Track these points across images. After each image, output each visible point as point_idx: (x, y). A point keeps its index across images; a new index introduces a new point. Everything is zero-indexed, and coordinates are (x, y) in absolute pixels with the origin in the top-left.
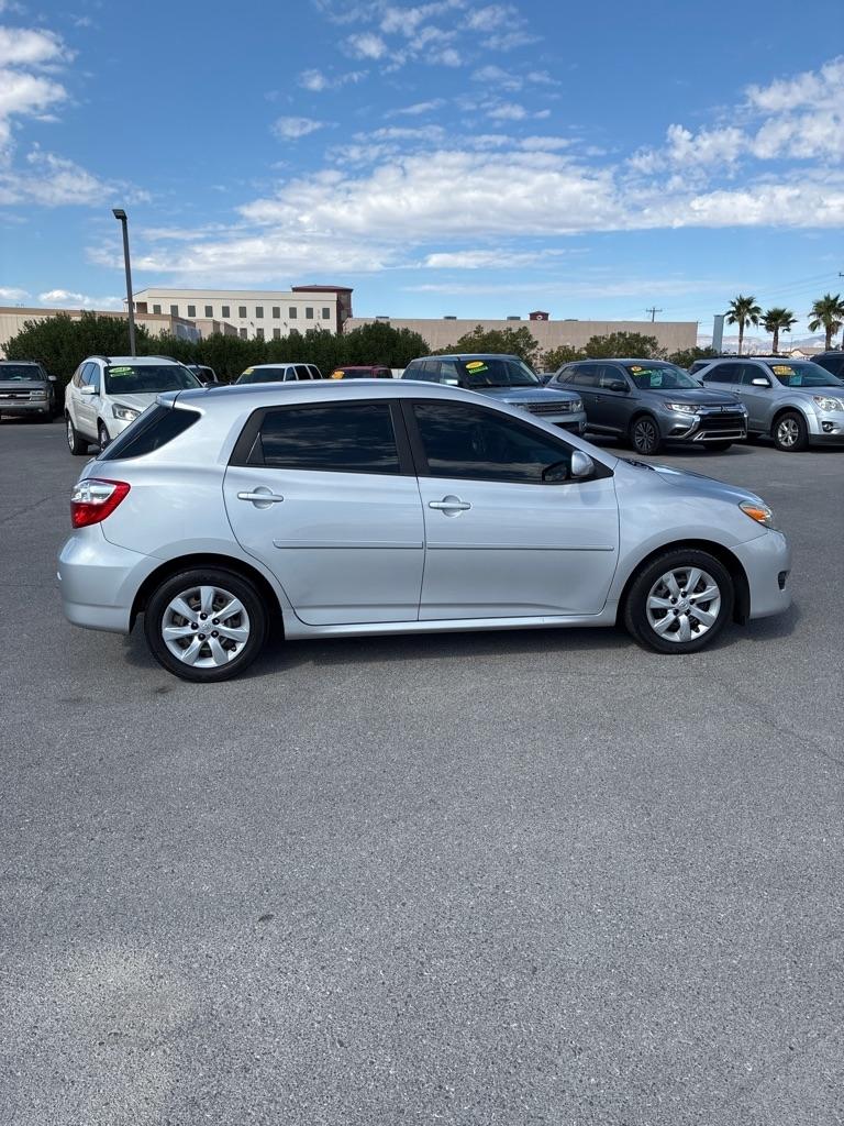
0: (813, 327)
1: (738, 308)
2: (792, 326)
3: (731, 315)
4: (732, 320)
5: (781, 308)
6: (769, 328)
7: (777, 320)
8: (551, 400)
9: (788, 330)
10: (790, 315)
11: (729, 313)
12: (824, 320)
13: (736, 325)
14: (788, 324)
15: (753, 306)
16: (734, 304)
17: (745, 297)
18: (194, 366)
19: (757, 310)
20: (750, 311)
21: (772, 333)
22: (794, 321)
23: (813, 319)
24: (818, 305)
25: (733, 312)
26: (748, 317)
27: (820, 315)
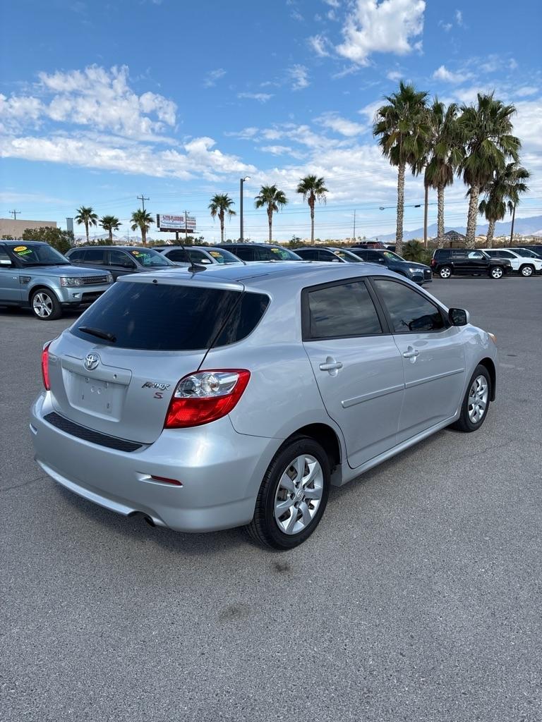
0: (134, 228)
1: (83, 214)
2: (119, 227)
3: (79, 218)
4: (80, 222)
5: (111, 216)
6: (106, 228)
7: (110, 223)
8: (97, 275)
9: (117, 229)
10: (117, 221)
11: (77, 217)
12: (140, 224)
13: (83, 225)
14: (117, 225)
15: (92, 213)
16: (80, 211)
17: (87, 208)
18: (186, 248)
19: (95, 216)
20: (90, 216)
21: (108, 231)
22: (120, 224)
23: (133, 223)
24: (135, 215)
25: (80, 216)
26: (90, 220)
27: (136, 221)
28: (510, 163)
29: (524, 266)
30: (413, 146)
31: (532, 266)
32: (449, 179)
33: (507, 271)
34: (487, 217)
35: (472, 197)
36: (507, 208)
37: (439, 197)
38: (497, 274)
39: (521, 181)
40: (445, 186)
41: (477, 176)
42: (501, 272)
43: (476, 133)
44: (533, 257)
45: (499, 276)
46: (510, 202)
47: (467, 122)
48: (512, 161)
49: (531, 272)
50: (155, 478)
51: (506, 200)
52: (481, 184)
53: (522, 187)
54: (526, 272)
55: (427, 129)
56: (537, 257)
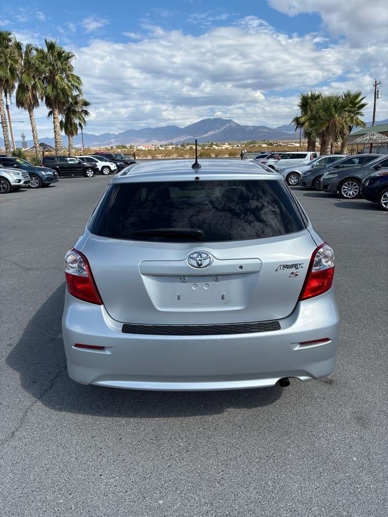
28: (76, 94)
29: (104, 167)
30: (7, 73)
31: (109, 167)
32: (36, 103)
33: (96, 171)
34: (66, 133)
35: (54, 118)
36: (78, 127)
37: (30, 117)
38: (90, 173)
39: (85, 108)
40: (33, 107)
41: (55, 102)
42: (92, 172)
43: (50, 69)
44: (106, 161)
45: (92, 175)
46: (79, 123)
47: (42, 60)
48: (78, 93)
49: (108, 171)
50: (302, 344)
51: (77, 121)
52: (59, 108)
53: (86, 113)
54: (106, 171)
55: (16, 61)
56: (109, 161)
